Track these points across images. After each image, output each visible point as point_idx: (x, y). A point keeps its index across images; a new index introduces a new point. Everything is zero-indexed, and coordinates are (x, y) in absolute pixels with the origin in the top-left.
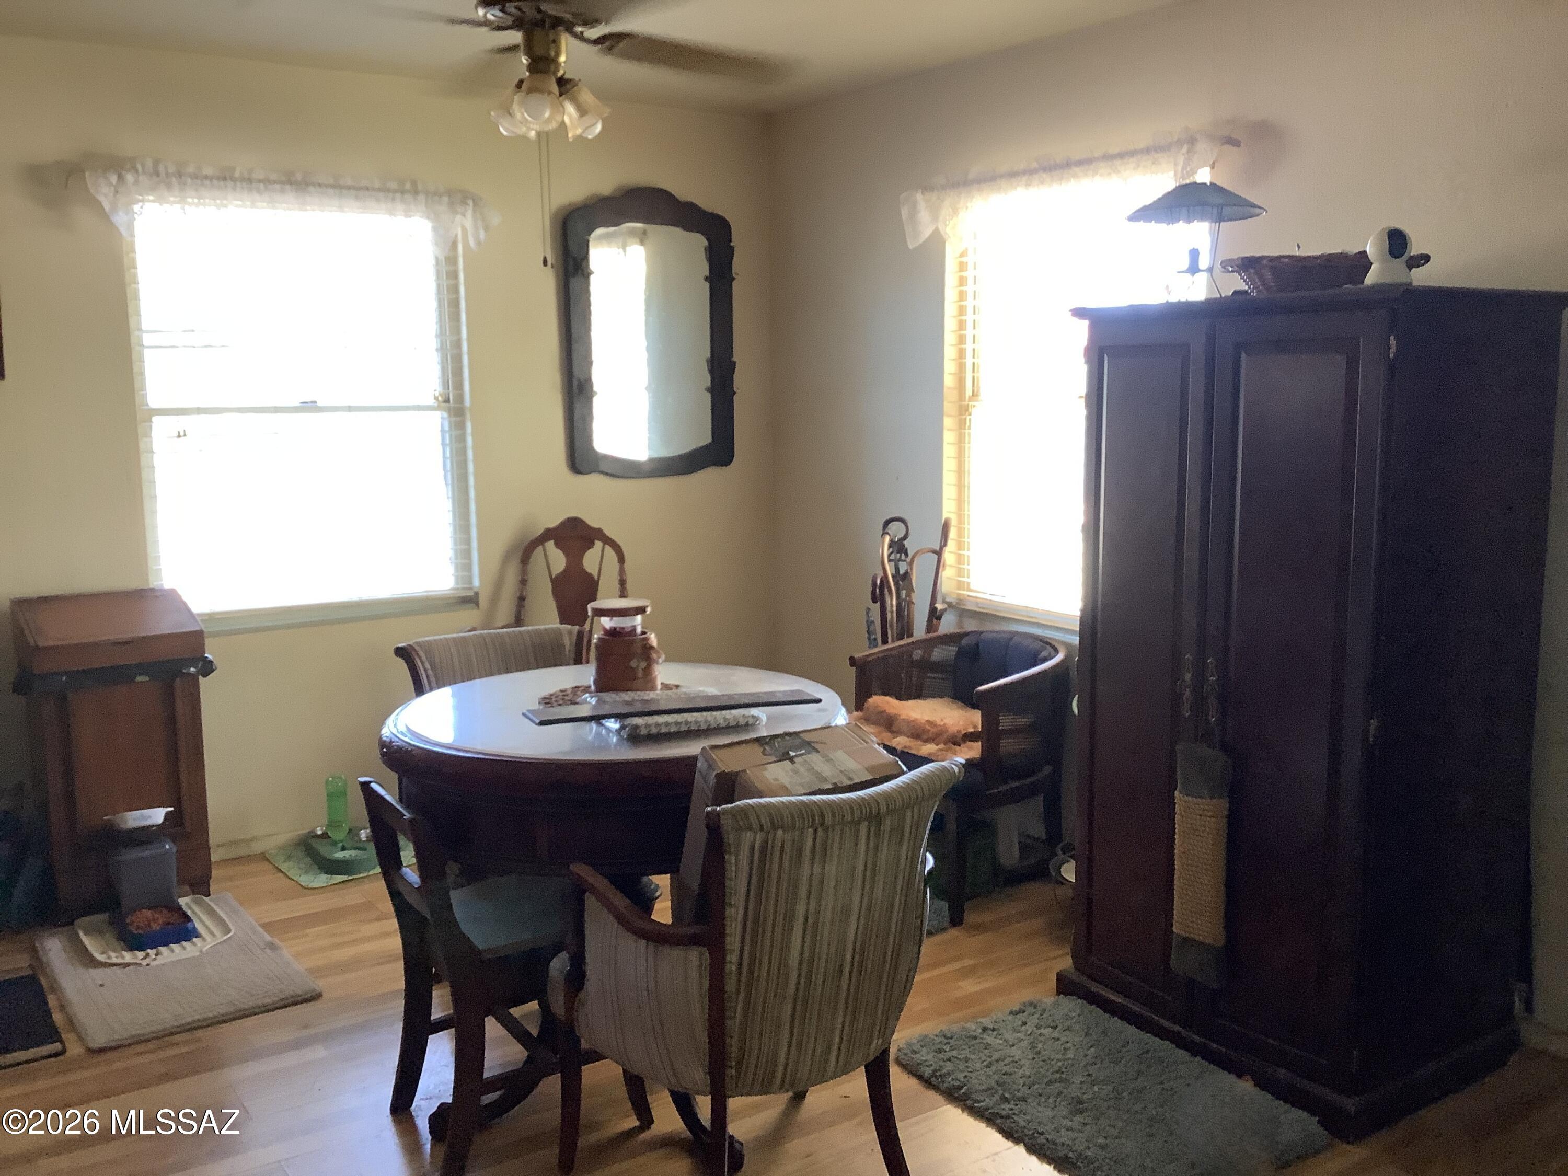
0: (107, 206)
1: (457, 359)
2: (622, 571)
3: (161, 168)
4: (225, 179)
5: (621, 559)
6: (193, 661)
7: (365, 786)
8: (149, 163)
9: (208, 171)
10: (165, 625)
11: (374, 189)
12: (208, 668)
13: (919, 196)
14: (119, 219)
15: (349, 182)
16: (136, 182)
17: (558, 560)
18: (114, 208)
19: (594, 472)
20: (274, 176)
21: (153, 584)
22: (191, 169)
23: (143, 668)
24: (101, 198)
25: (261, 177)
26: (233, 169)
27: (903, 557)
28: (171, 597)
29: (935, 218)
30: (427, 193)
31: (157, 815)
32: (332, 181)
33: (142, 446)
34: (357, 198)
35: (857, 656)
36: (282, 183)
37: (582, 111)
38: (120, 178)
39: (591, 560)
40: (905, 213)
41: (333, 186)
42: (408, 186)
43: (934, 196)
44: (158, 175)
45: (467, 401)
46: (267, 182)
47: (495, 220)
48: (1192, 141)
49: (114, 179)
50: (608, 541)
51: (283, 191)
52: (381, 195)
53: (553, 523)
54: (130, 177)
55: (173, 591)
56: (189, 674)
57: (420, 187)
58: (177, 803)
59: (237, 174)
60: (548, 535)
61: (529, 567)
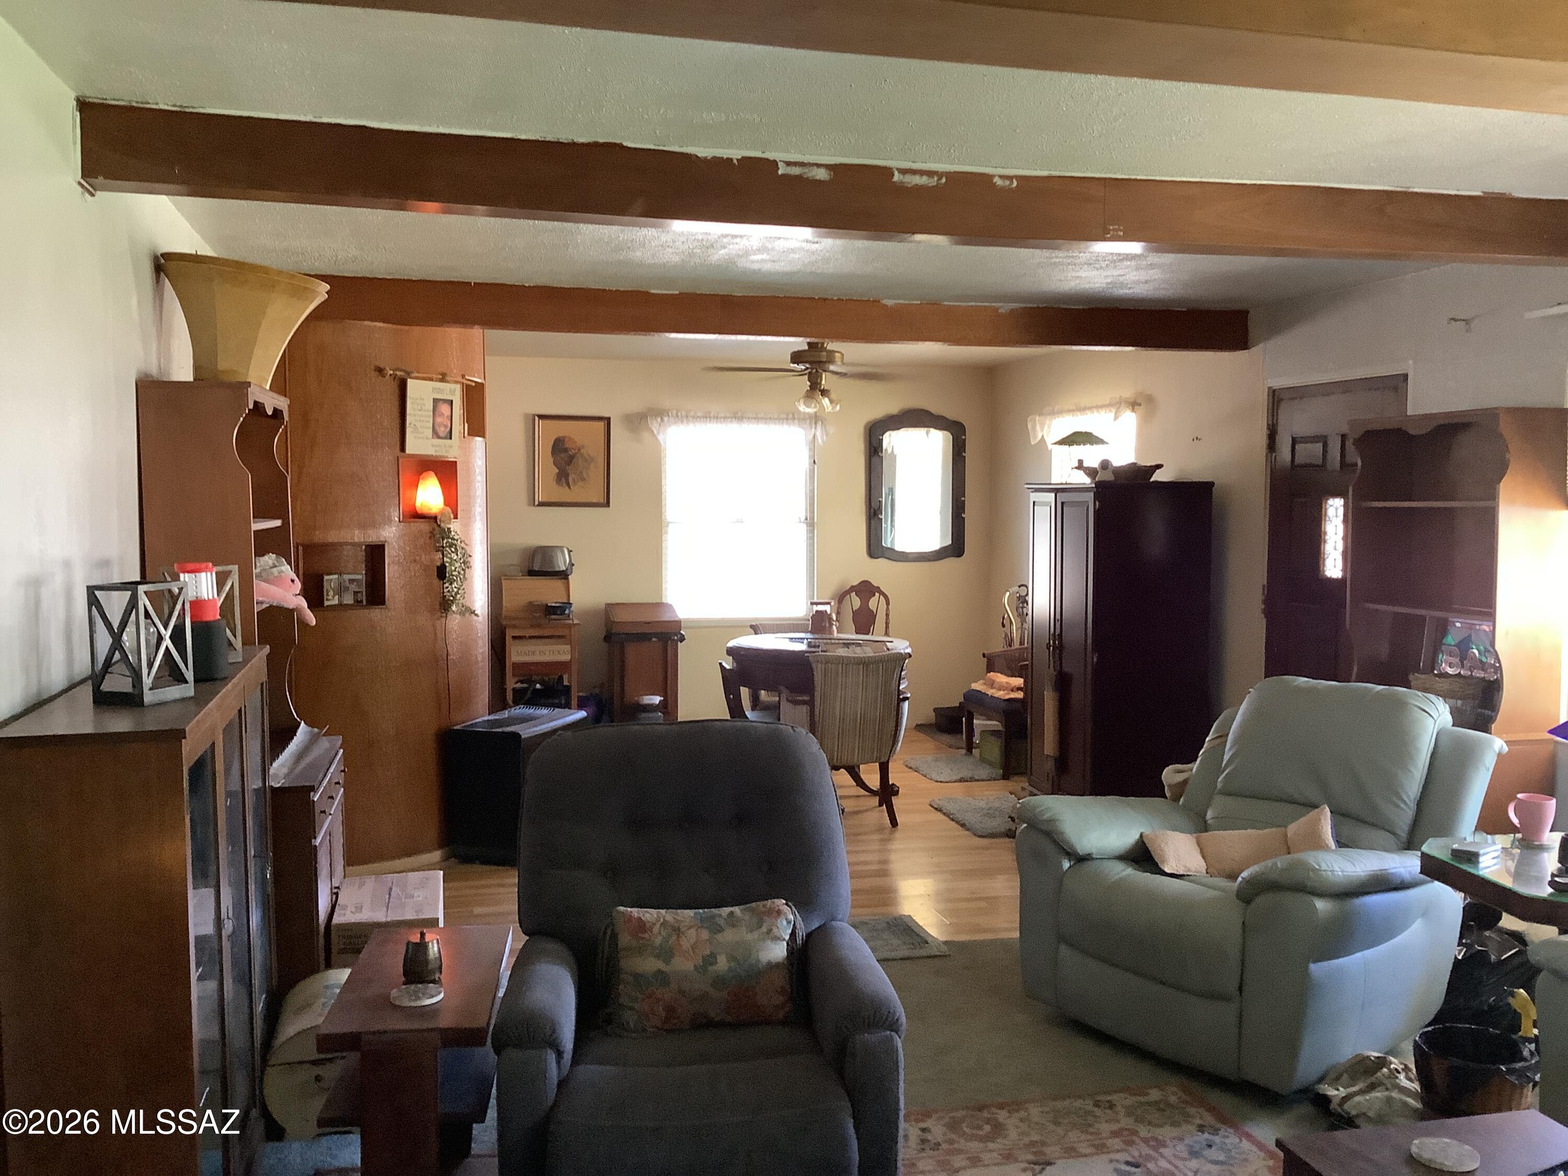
0: (655, 432)
1: (812, 498)
2: (888, 609)
3: (679, 414)
4: (706, 417)
5: (888, 603)
6: (676, 634)
7: (720, 664)
8: (675, 412)
9: (700, 414)
10: (666, 617)
11: (774, 419)
12: (682, 639)
13: (1037, 418)
14: (660, 437)
15: (762, 415)
16: (668, 421)
17: (857, 602)
18: (658, 433)
19: (881, 557)
20: (728, 415)
21: (664, 601)
22: (692, 414)
23: (655, 635)
24: (653, 429)
25: (723, 416)
26: (710, 413)
27: (1025, 605)
28: (668, 607)
29: (1042, 430)
30: (799, 419)
31: (657, 700)
32: (754, 416)
33: (663, 538)
34: (766, 423)
35: (985, 652)
36: (732, 418)
37: (831, 401)
38: (662, 419)
39: (873, 604)
40: (1029, 426)
41: (755, 418)
42: (791, 416)
43: (1042, 418)
44: (678, 416)
45: (815, 520)
46: (725, 418)
47: (832, 430)
48: (1120, 403)
49: (659, 420)
50: (882, 593)
51: (731, 422)
52: (777, 421)
53: (855, 583)
54: (666, 419)
55: (671, 605)
56: (674, 640)
57: (796, 416)
58: (665, 695)
59: (712, 415)
60: (853, 589)
61: (842, 606)
